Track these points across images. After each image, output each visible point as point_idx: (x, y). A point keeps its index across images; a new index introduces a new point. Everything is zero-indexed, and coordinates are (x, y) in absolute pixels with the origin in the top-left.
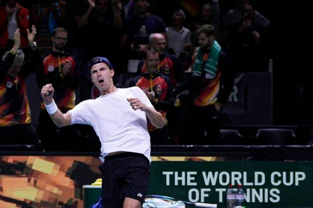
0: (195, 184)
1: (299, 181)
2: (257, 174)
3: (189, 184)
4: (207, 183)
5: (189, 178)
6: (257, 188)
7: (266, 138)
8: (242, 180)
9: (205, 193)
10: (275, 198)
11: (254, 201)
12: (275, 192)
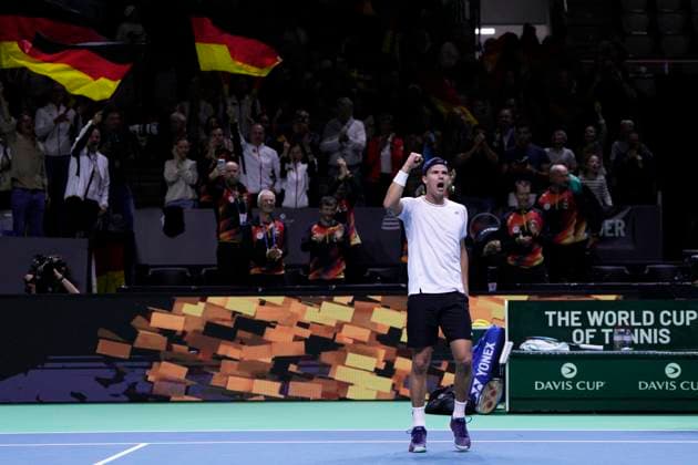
0: (580, 324)
1: (691, 321)
2: (645, 313)
3: (573, 324)
4: (592, 324)
5: (573, 319)
6: (646, 329)
7: (655, 275)
8: (629, 320)
9: (591, 333)
10: (665, 339)
11: (642, 342)
12: (664, 333)
